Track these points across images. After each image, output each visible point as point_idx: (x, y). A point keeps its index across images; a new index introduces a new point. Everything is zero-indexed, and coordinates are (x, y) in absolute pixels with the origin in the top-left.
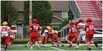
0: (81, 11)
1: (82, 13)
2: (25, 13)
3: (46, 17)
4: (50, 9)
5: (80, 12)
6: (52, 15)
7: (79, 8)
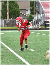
2: (3, 11)
3: (16, 13)
4: (19, 8)
5: (44, 10)
6: (20, 12)
7: (43, 7)
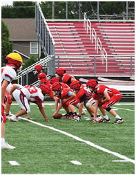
0: (55, 41)
1: (56, 44)
